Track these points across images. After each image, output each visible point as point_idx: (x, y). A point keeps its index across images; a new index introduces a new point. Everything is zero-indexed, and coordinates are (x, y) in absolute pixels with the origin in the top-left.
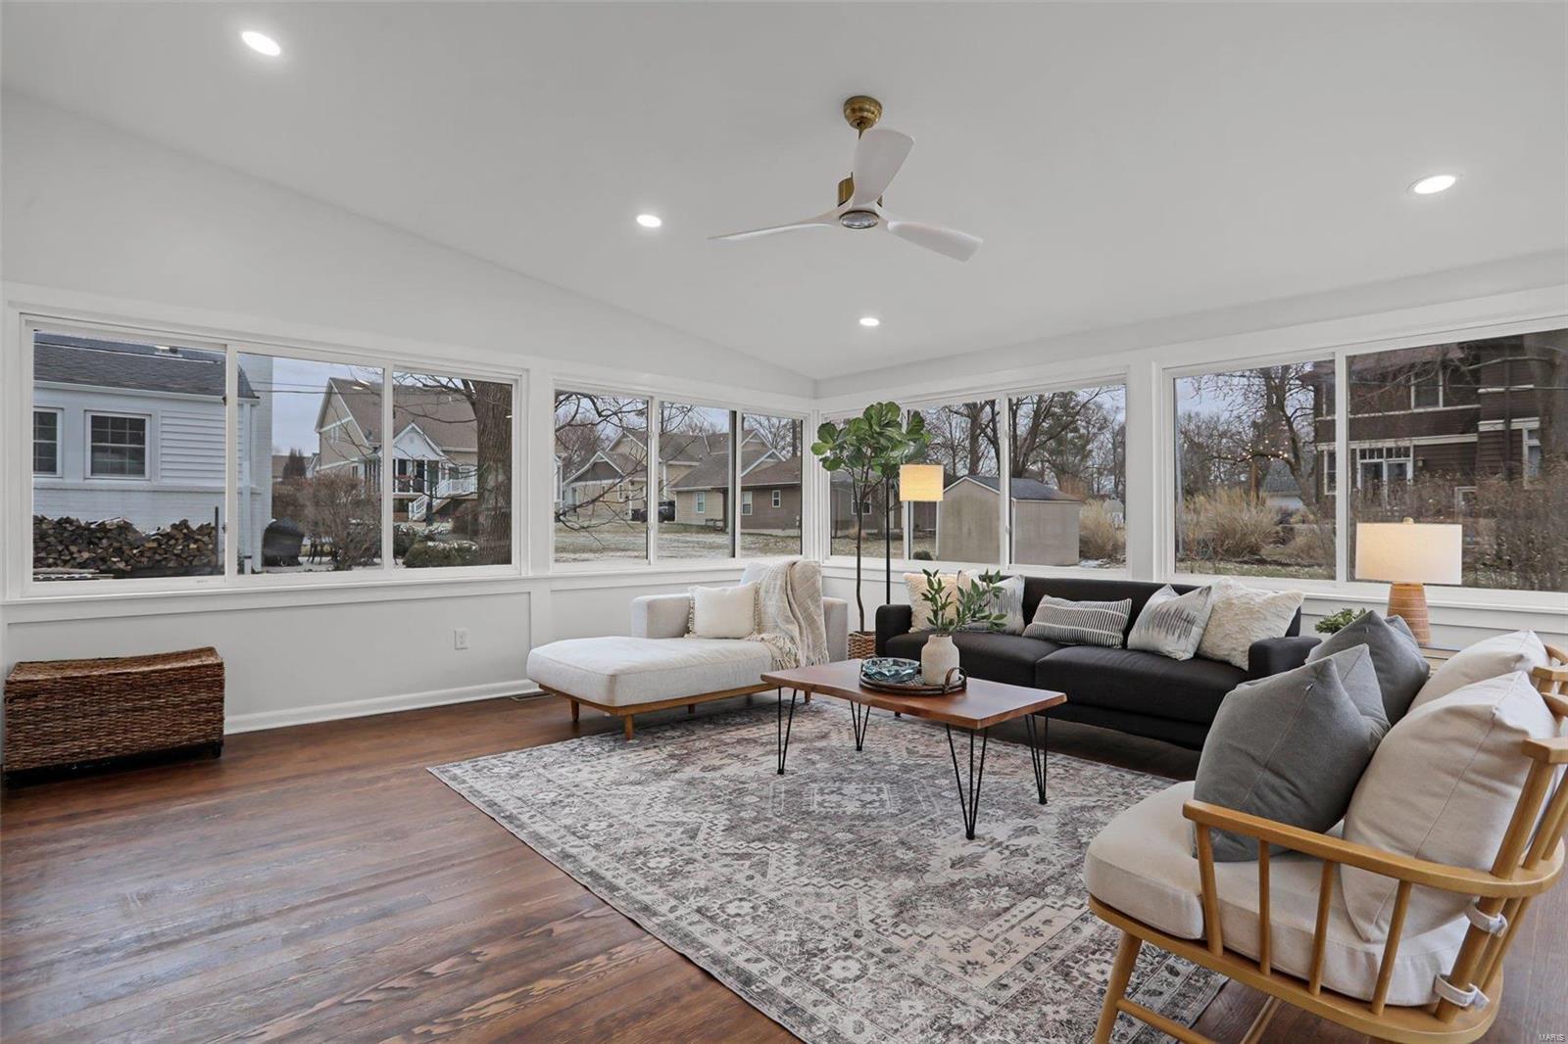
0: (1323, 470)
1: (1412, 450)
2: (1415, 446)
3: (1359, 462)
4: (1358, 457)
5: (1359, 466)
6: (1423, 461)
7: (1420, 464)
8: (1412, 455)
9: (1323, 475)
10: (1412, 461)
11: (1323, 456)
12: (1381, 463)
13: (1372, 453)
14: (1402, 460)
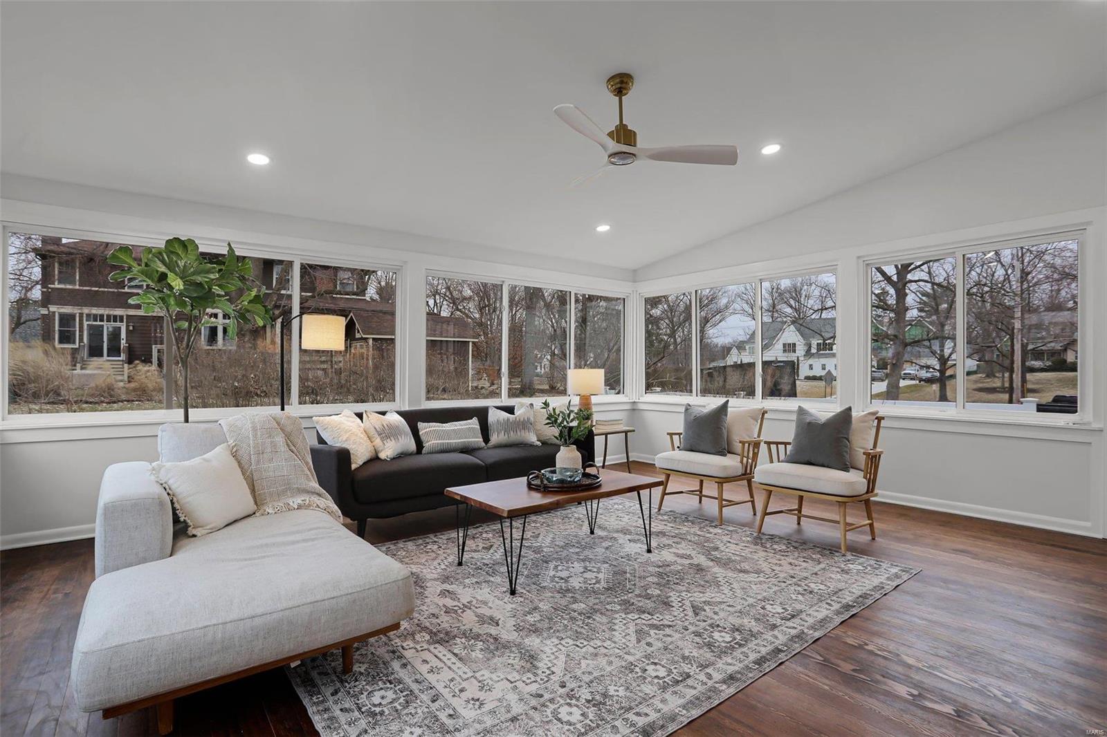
0: (54, 327)
1: (125, 317)
2: (127, 316)
3: (86, 323)
4: (85, 319)
5: (85, 327)
6: (133, 326)
7: (131, 328)
8: (125, 320)
9: (54, 331)
10: (125, 326)
11: (54, 316)
12: (103, 325)
13: (95, 318)
14: (118, 324)
